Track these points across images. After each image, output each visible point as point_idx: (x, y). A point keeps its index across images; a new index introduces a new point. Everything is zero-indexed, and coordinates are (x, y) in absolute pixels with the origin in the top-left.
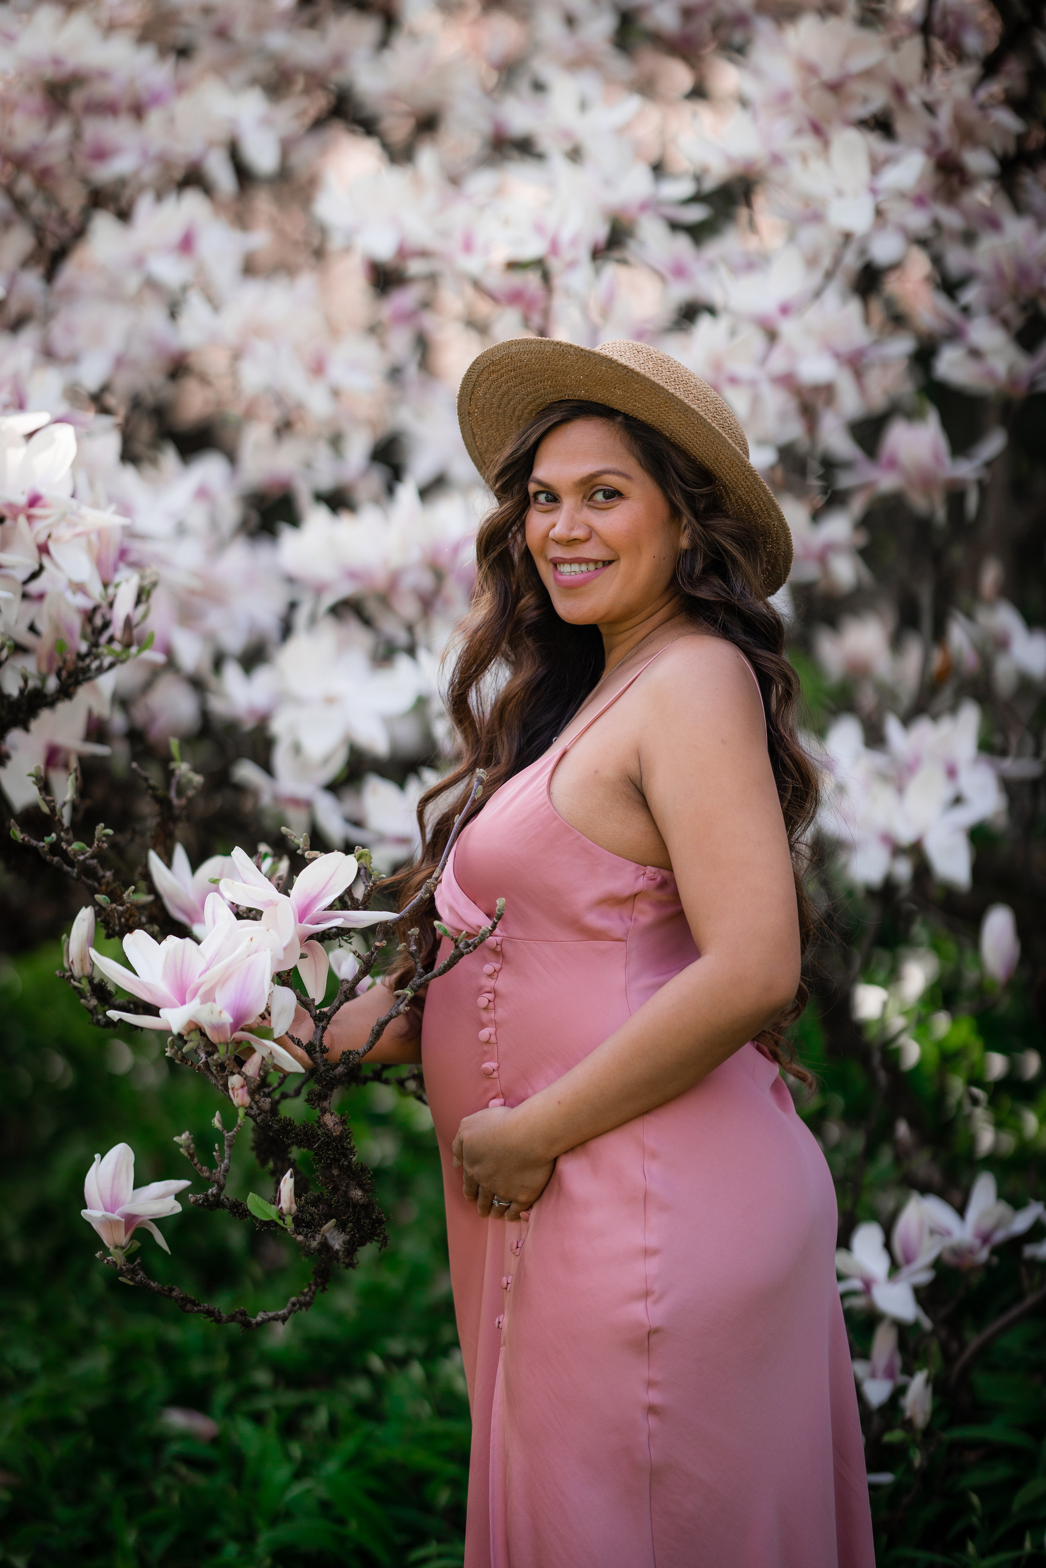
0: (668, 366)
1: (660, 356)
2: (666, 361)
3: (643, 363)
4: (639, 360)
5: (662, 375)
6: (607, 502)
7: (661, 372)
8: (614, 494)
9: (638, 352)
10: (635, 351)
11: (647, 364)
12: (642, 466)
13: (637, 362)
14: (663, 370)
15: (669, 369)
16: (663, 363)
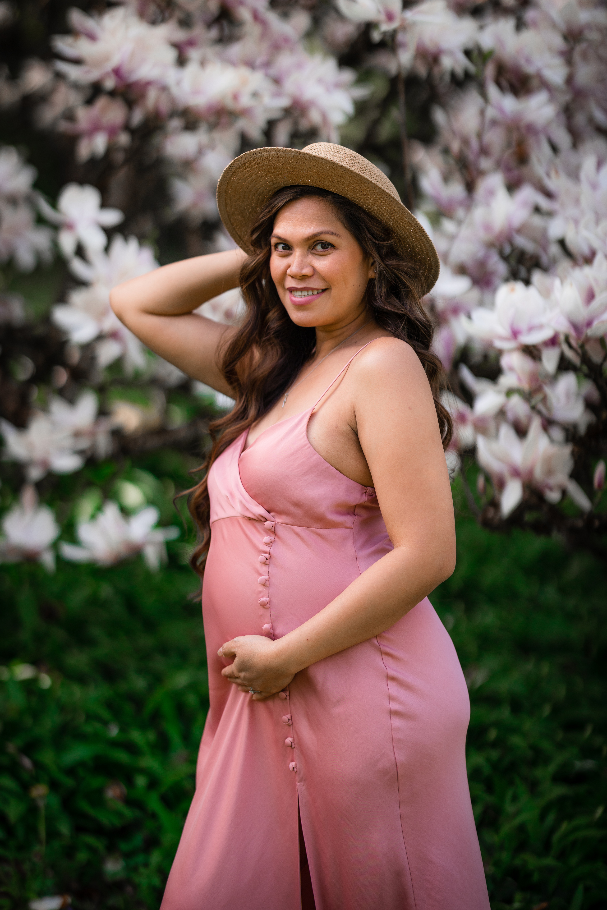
0: (358, 160)
1: (352, 154)
2: (356, 157)
3: (342, 159)
4: (339, 157)
5: (355, 166)
6: (324, 251)
7: (354, 165)
8: (327, 246)
9: (338, 151)
10: (336, 151)
11: (345, 160)
12: (345, 227)
13: (338, 159)
14: (355, 163)
15: (359, 162)
16: (354, 159)
